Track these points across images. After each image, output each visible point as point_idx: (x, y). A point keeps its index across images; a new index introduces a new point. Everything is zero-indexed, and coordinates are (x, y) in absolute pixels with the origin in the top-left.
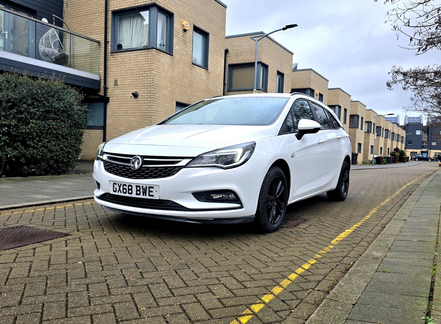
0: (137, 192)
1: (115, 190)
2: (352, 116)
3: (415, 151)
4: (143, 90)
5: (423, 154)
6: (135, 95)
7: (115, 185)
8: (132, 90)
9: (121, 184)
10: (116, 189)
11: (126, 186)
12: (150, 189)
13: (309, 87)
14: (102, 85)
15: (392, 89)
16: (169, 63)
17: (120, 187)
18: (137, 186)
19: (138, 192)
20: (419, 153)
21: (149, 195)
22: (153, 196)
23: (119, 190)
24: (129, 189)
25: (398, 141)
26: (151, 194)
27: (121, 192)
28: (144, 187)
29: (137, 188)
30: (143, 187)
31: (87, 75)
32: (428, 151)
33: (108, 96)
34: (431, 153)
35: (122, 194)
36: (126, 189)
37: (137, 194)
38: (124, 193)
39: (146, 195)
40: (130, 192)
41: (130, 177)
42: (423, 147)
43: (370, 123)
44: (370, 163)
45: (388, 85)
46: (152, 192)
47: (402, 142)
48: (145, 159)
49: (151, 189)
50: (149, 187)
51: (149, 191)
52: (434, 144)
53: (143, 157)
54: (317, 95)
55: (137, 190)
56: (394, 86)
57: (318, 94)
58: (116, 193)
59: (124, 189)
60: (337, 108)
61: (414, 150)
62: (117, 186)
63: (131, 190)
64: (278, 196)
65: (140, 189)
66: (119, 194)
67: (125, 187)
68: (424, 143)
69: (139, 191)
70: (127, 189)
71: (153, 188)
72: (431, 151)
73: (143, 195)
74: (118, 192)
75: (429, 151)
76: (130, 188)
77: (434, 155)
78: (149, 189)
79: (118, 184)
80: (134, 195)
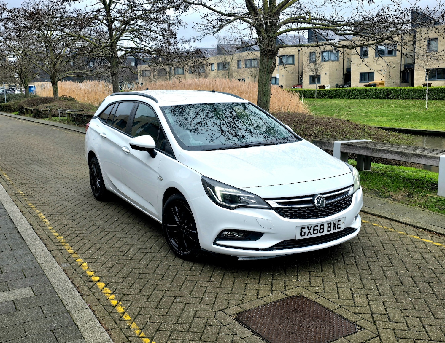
0: (328, 229)
1: (303, 234)
7: (303, 230)
9: (312, 226)
10: (305, 233)
17: (309, 230)
18: (328, 224)
21: (338, 228)
22: (340, 228)
23: (309, 232)
24: (321, 229)
26: (339, 226)
27: (311, 234)
28: (335, 222)
29: (328, 226)
30: (333, 222)
35: (313, 236)
36: (317, 230)
37: (328, 231)
38: (314, 234)
40: (322, 231)
41: (318, 217)
46: (340, 224)
50: (339, 221)
55: (328, 227)
58: (306, 237)
59: (314, 230)
62: (305, 230)
63: (323, 229)
65: (331, 225)
66: (310, 236)
67: (316, 228)
69: (330, 227)
70: (319, 229)
71: (341, 220)
73: (333, 230)
74: (308, 235)
76: (322, 227)
78: (338, 223)
79: (308, 227)
80: (325, 233)
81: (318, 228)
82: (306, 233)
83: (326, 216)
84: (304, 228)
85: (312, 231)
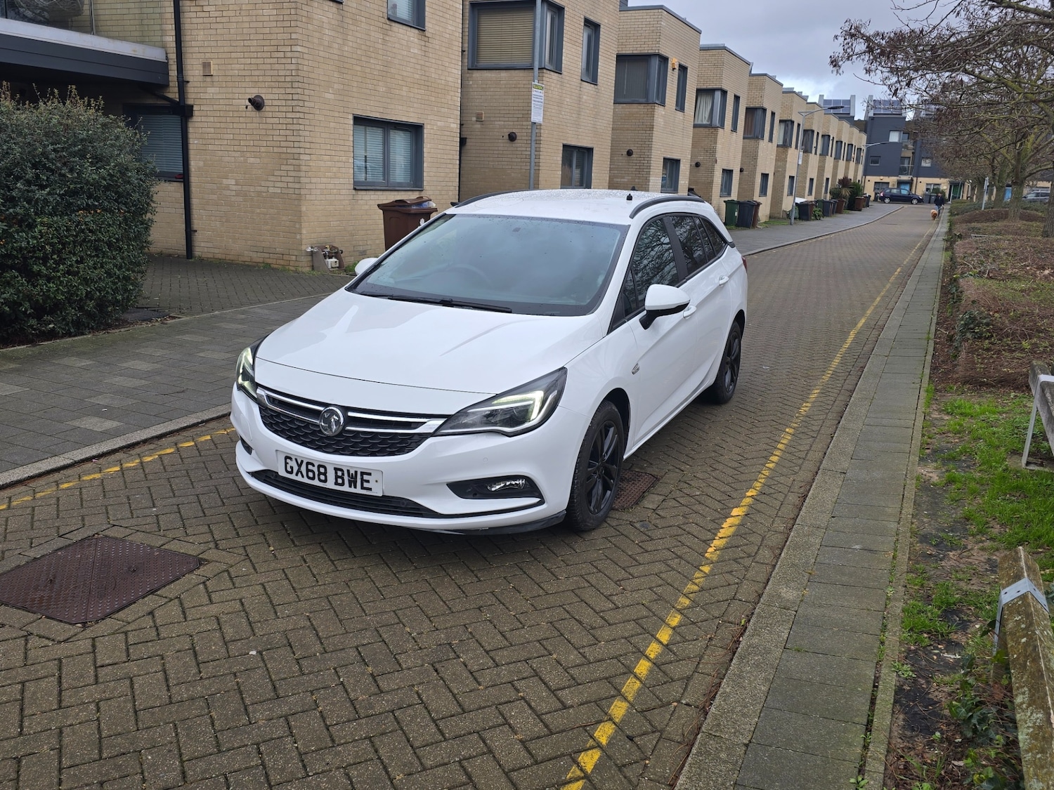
0: (336, 480)
2: (750, 111)
3: (886, 179)
4: (275, 91)
5: (902, 187)
6: (257, 104)
7: (288, 461)
8: (248, 90)
9: (302, 462)
10: (292, 468)
11: (314, 466)
12: (364, 476)
13: (657, 51)
14: (173, 73)
15: (841, 71)
16: (333, 22)
17: (300, 466)
18: (336, 469)
19: (340, 481)
20: (894, 185)
21: (363, 488)
22: (370, 489)
23: (299, 471)
24: (320, 473)
25: (848, 160)
26: (366, 485)
27: (303, 476)
28: (352, 472)
29: (336, 473)
30: (348, 471)
31: (134, 51)
32: (912, 180)
33: (190, 102)
34: (919, 184)
35: (306, 480)
36: (313, 471)
37: (336, 483)
38: (309, 478)
39: (355, 487)
40: (322, 477)
41: (318, 448)
42: (903, 171)
43: (789, 123)
44: (785, 216)
45: (835, 63)
46: (368, 481)
47: (858, 162)
48: (350, 414)
49: (366, 477)
50: (362, 474)
51: (362, 481)
52: (926, 164)
53: (346, 409)
54: (674, 69)
55: (337, 477)
56: (845, 65)
57: (677, 67)
58: (293, 477)
59: (308, 471)
60: (718, 95)
61: (882, 177)
62: (293, 463)
63: (325, 474)
64: (606, 458)
65: (343, 474)
66: (299, 478)
67: (310, 467)
68: (906, 161)
69: (342, 478)
70: (317, 473)
71: (370, 474)
72: (920, 179)
73: (350, 486)
74: (297, 475)
75: (915, 179)
76: (322, 470)
77: (925, 189)
78: (362, 476)
79: (296, 460)
80: (330, 484)
81: (315, 469)
82: (295, 471)
83: (336, 452)
84: (291, 459)
85: (303, 469)
